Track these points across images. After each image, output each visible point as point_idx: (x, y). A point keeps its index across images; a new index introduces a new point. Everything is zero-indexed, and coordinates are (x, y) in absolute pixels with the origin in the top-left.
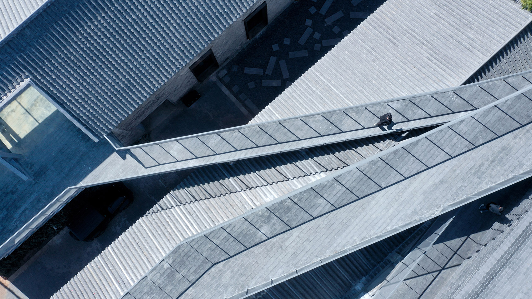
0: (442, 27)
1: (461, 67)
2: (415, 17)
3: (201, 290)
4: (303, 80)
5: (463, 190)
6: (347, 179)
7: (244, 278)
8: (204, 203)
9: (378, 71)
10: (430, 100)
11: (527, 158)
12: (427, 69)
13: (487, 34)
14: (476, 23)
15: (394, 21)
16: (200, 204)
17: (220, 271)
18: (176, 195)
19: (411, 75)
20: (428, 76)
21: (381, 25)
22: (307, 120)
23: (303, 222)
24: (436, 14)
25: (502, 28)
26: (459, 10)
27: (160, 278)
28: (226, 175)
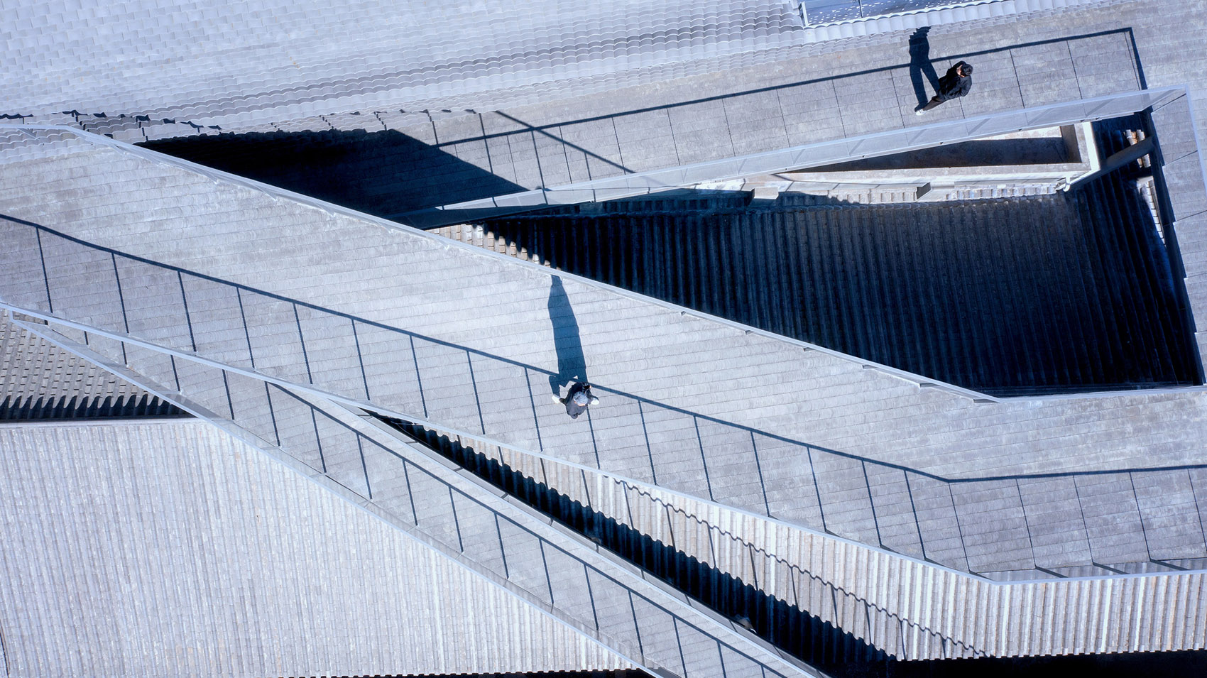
0: (139, 546)
1: (177, 447)
2: (169, 606)
3: (1011, 454)
4: (478, 663)
5: (385, 247)
6: (573, 438)
7: (912, 411)
8: (859, 589)
9: (329, 565)
10: (288, 439)
11: (223, 210)
12: (238, 496)
13: (75, 467)
14: (74, 503)
15: (214, 632)
16: (867, 593)
17: (945, 461)
18: (897, 645)
19: (276, 509)
20: (249, 481)
21: (243, 644)
22: (542, 591)
23: (721, 425)
24: (129, 581)
25: (38, 456)
26: (81, 553)
27: (1070, 539)
28: (772, 606)
